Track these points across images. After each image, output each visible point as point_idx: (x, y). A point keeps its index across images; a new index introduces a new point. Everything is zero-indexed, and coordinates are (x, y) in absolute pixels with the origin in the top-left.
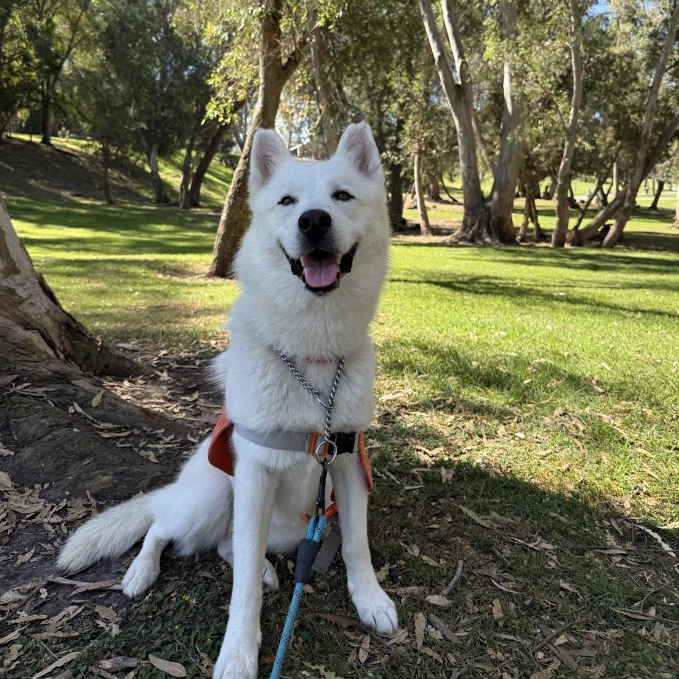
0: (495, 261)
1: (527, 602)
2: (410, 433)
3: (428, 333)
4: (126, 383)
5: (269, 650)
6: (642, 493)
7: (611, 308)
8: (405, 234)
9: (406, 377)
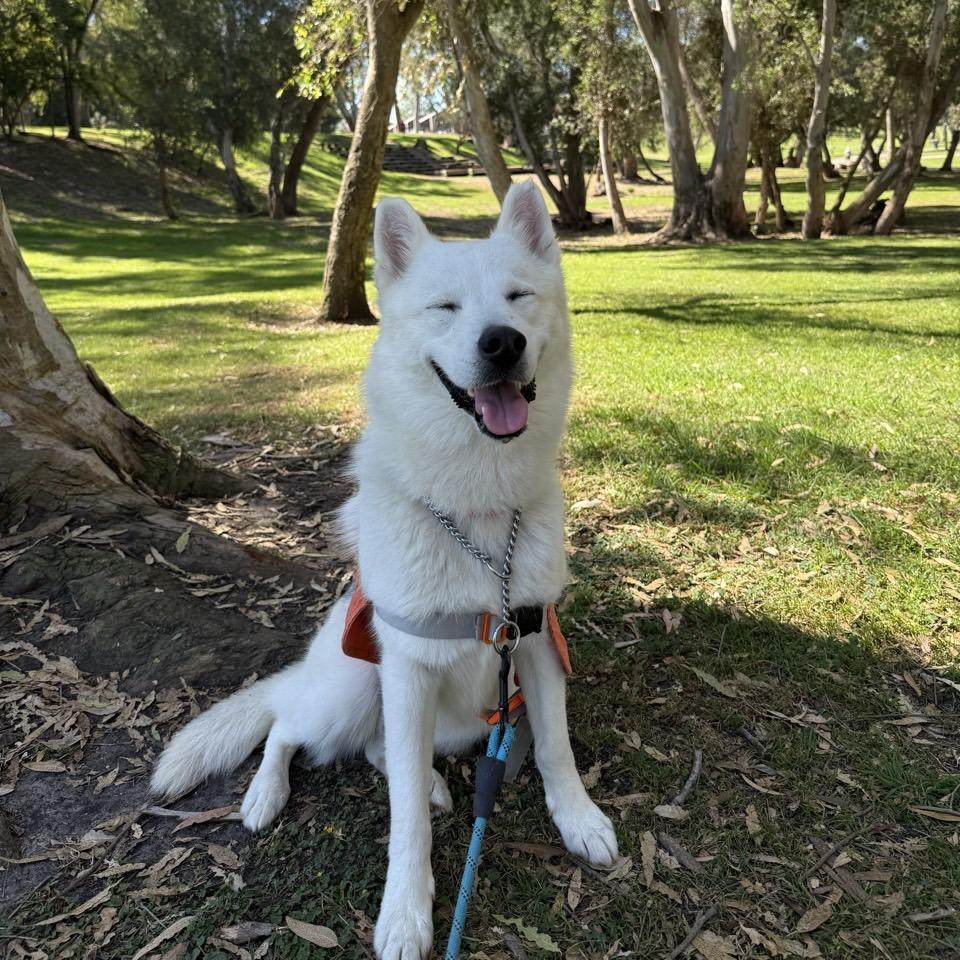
0: (722, 268)
1: (793, 807)
2: (617, 560)
3: (633, 393)
4: (221, 507)
5: (445, 900)
6: (945, 628)
7: (892, 332)
8: (591, 235)
9: (606, 468)
